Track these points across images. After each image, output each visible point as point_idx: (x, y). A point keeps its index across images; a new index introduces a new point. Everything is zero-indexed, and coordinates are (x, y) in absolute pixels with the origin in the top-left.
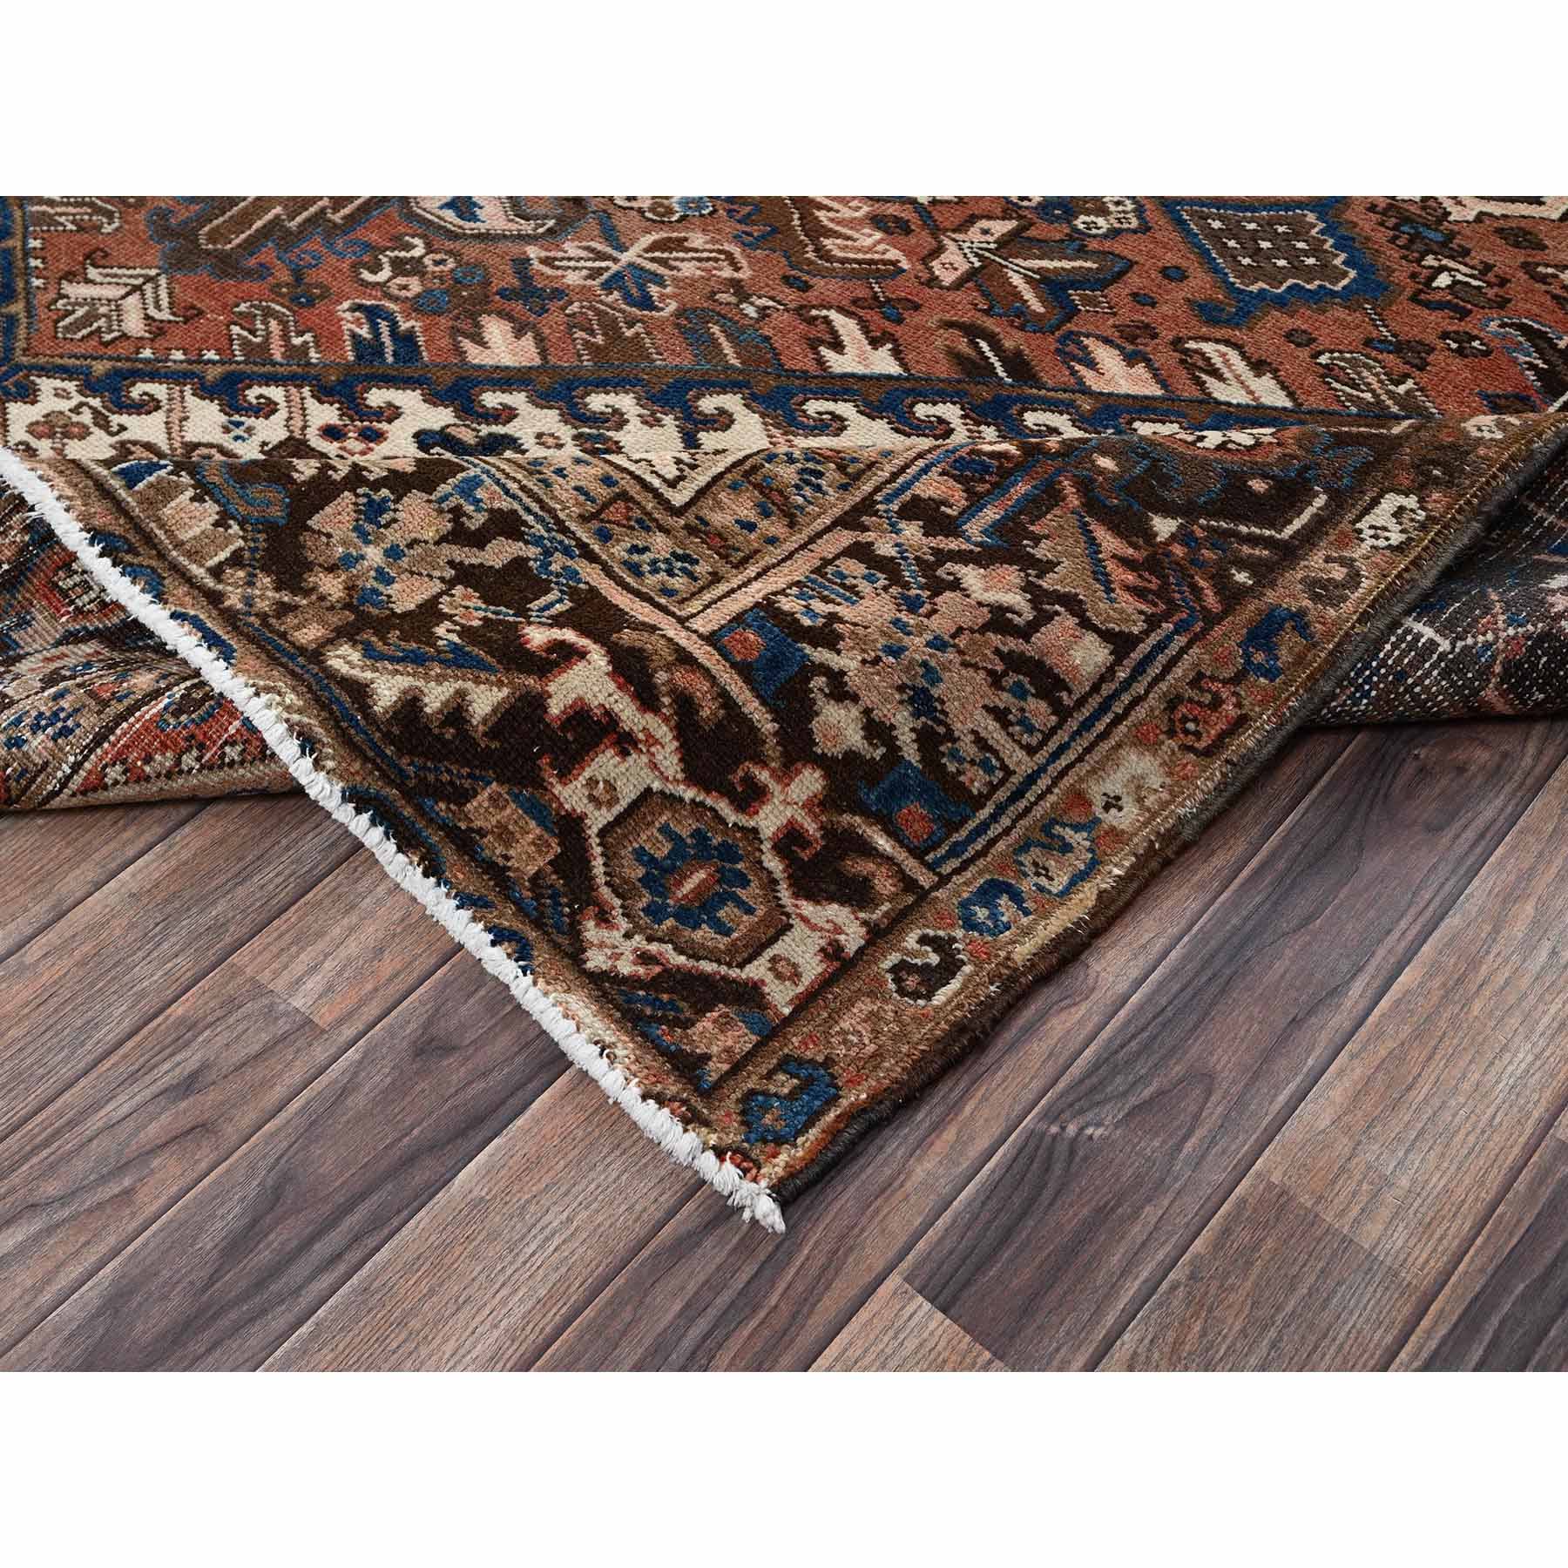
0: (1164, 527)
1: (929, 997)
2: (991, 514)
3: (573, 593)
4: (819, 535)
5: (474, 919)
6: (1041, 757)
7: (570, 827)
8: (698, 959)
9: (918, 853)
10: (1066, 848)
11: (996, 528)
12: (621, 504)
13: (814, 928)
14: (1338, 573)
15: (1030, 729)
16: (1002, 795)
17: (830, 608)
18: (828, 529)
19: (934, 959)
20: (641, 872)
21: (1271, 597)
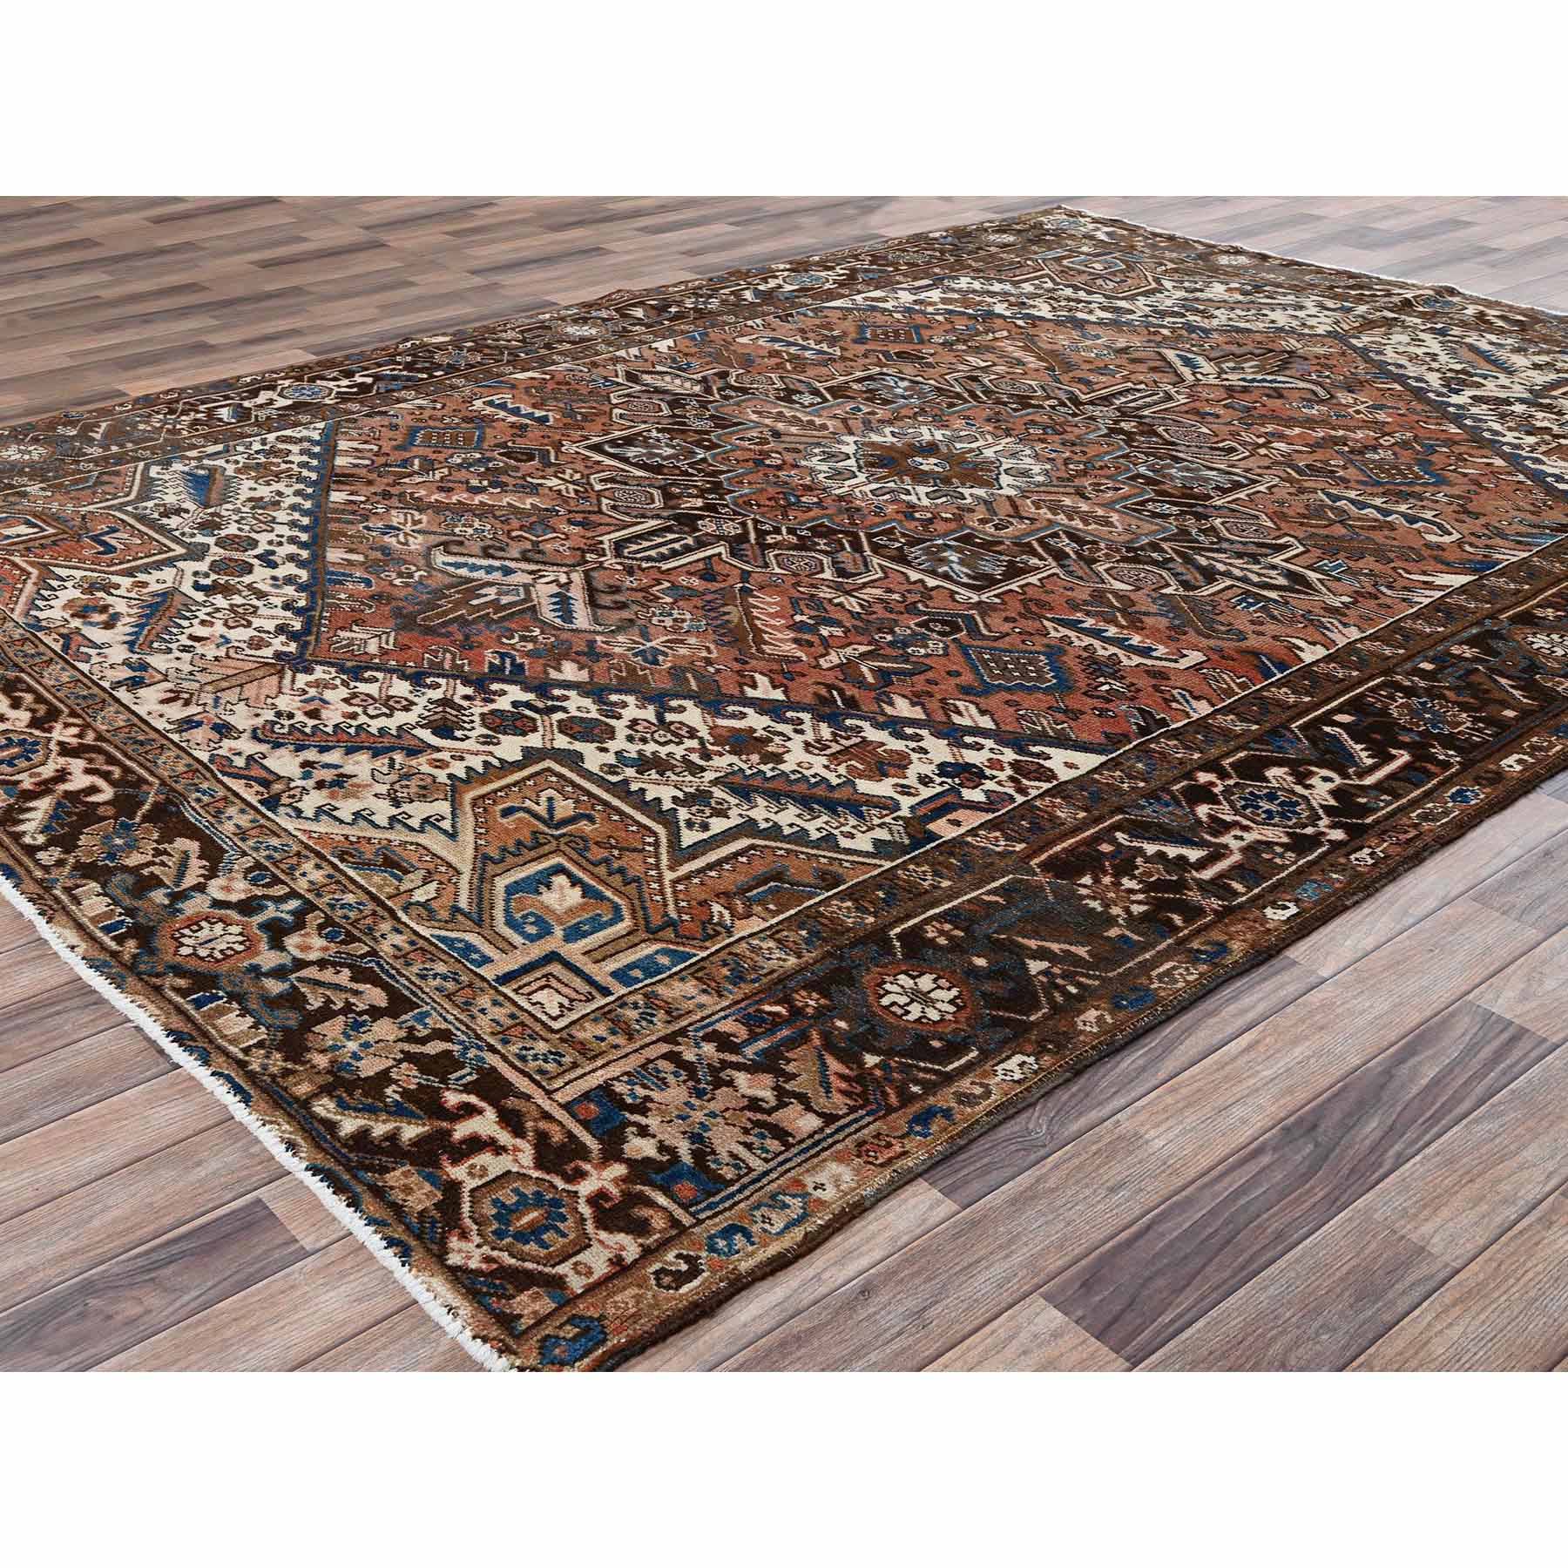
0: (871, 1060)
1: (677, 1289)
2: (762, 1044)
3: (479, 1070)
4: (648, 1045)
5: (376, 1232)
6: (772, 1164)
7: (453, 1188)
8: (524, 1260)
9: (685, 1207)
10: (785, 1206)
11: (764, 1053)
12: (520, 1028)
13: (607, 1247)
14: (978, 1091)
15: (768, 1152)
16: (745, 1180)
17: (647, 1092)
18: (653, 1043)
19: (684, 1267)
20: (494, 1211)
21: (932, 1100)
